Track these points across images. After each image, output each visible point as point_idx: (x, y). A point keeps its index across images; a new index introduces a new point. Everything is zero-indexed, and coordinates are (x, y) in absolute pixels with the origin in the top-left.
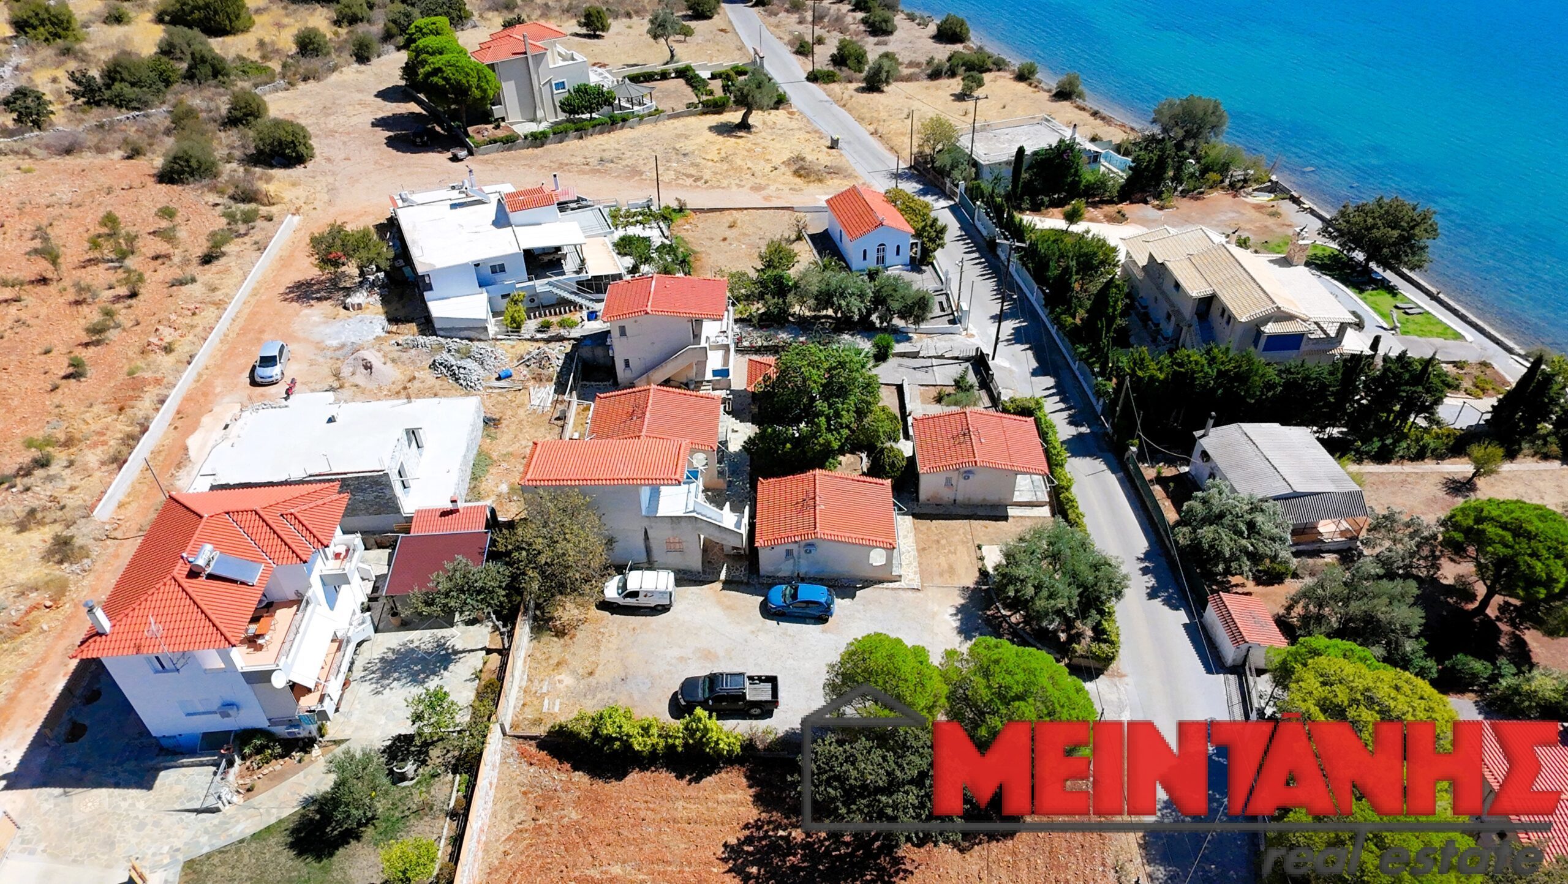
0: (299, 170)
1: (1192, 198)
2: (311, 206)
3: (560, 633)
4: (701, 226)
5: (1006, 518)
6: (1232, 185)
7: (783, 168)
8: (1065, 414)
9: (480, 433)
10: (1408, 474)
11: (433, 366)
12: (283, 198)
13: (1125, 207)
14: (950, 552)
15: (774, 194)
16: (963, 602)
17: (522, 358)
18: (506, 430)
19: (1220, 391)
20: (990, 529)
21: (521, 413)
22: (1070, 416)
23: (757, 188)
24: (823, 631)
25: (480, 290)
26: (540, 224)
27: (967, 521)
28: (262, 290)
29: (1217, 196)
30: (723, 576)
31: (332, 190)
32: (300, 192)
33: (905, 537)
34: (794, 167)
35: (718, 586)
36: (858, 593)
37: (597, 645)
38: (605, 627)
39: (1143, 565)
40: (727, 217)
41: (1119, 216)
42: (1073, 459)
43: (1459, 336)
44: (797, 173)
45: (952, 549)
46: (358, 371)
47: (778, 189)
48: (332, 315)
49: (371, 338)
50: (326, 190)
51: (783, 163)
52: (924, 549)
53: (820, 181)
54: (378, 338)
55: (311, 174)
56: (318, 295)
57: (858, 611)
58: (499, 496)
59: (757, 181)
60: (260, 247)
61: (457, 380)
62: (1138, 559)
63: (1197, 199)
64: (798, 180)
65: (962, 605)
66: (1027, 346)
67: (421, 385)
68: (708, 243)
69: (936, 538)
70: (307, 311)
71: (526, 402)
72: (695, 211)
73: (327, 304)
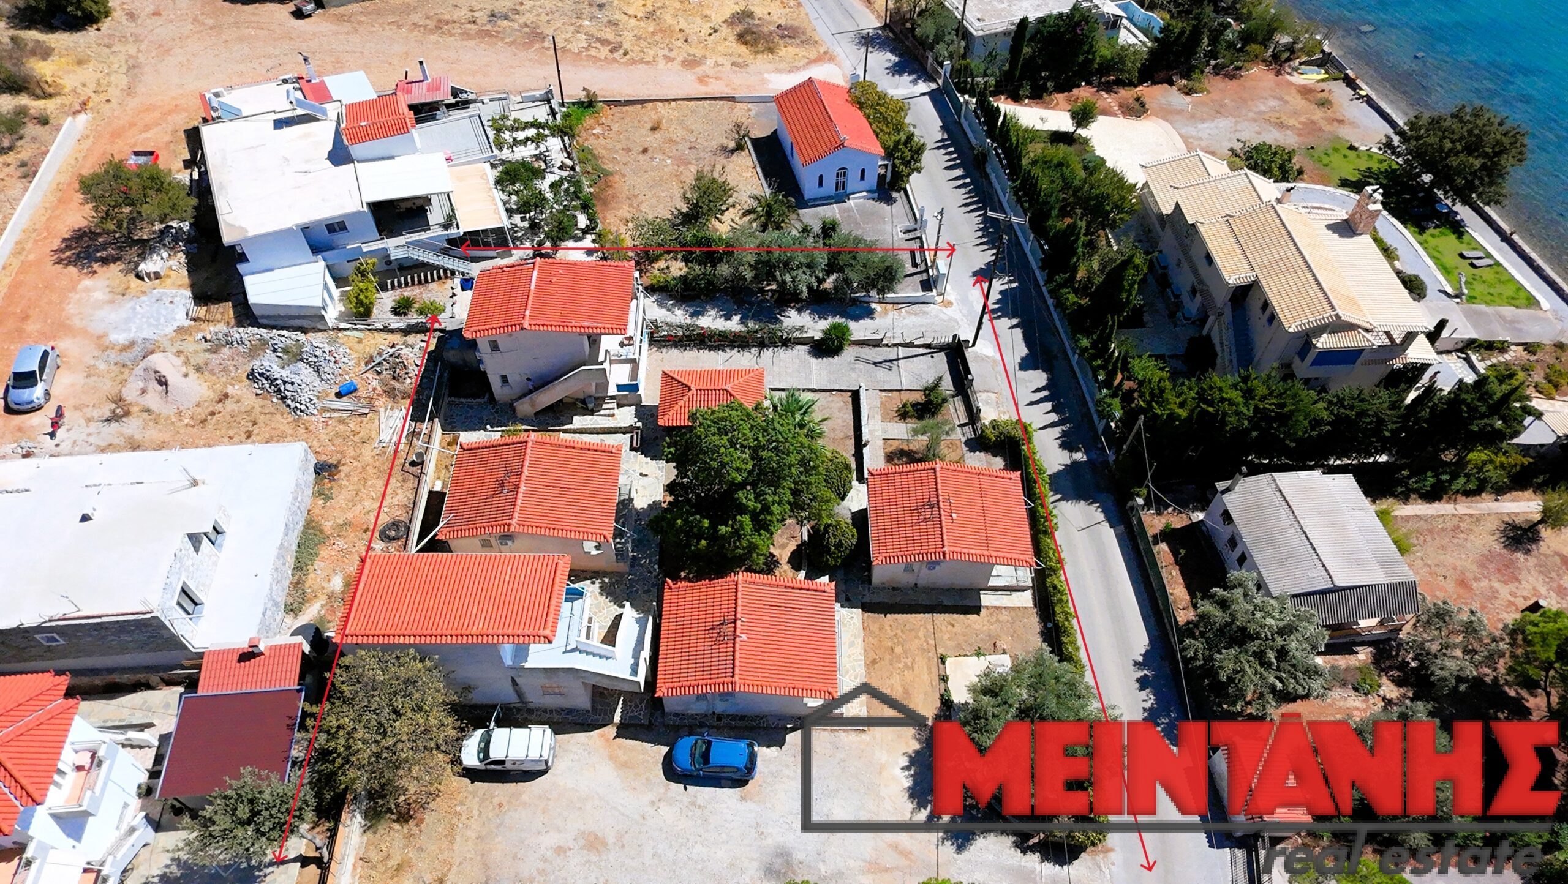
0: (91, 34)
1: (1226, 76)
2: (103, 97)
3: (404, 817)
4: (615, 128)
5: (976, 609)
6: (1275, 57)
7: (725, 30)
8: (1057, 431)
9: (309, 492)
10: (1461, 518)
11: (251, 376)
12: (63, 87)
13: (1144, 90)
14: (906, 666)
15: (711, 72)
16: (917, 746)
17: (371, 359)
18: (344, 482)
19: (1254, 434)
20: (958, 629)
21: (367, 453)
22: (1064, 434)
23: (690, 63)
24: (743, 798)
25: (314, 258)
26: (392, 158)
27: (929, 616)
28: (29, 246)
29: (1257, 74)
30: (617, 719)
31: (133, 67)
32: (88, 74)
33: (852, 644)
34: (739, 29)
35: (611, 731)
36: (788, 737)
37: (451, 837)
38: (462, 803)
39: (1140, 674)
40: (649, 114)
41: (1137, 106)
42: (1063, 503)
43: (1532, 302)
44: (741, 38)
45: (909, 661)
46: (150, 389)
47: (717, 64)
48: (120, 290)
49: (170, 330)
50: (124, 69)
51: (726, 21)
52: (874, 662)
53: (771, 51)
54: (180, 330)
55: (106, 41)
56: (104, 254)
57: (787, 766)
58: (330, 597)
59: (692, 51)
60: (28, 171)
61: (283, 399)
62: (1136, 664)
63: (1232, 77)
64: (743, 49)
65: (917, 752)
66: (1015, 321)
67: (235, 407)
68: (621, 157)
69: (890, 644)
70: (87, 282)
71: (374, 434)
72: (609, 103)
73: (115, 269)
